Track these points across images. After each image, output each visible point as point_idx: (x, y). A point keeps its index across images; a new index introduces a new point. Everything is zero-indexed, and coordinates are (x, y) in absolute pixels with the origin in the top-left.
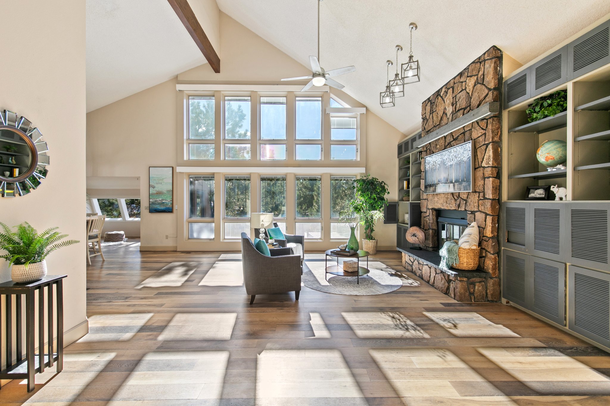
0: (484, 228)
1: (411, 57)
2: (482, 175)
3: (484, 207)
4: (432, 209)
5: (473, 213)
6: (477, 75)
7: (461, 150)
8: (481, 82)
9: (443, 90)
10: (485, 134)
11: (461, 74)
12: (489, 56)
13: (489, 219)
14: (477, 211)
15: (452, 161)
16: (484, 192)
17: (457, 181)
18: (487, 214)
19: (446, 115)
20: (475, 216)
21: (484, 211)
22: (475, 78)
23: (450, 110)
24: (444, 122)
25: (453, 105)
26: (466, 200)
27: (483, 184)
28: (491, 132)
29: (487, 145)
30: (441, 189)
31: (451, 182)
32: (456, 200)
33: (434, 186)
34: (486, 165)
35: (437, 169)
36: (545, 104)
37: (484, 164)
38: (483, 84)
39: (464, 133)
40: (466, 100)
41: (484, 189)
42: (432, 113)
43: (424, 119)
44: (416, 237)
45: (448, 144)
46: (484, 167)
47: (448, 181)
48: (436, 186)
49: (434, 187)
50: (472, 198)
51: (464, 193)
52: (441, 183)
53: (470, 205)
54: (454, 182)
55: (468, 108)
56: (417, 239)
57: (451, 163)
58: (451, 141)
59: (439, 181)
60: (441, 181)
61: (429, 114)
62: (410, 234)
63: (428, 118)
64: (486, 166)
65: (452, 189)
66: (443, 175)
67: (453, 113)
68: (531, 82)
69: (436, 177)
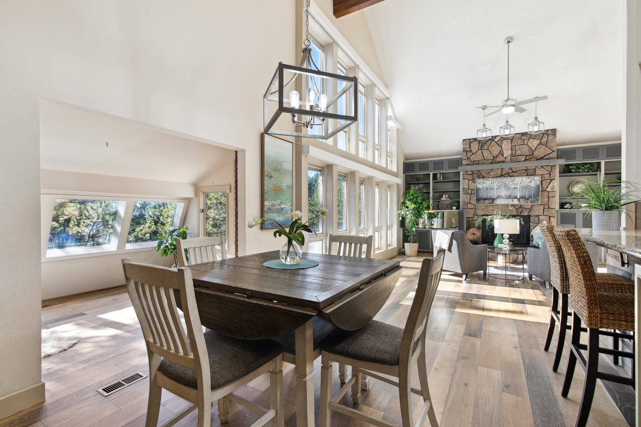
1: (536, 118)
2: (547, 195)
3: (550, 213)
4: (481, 215)
6: (541, 140)
7: (528, 180)
8: (545, 145)
9: (498, 138)
10: (550, 174)
11: (522, 134)
12: (552, 132)
13: (553, 219)
14: (541, 215)
15: (516, 185)
17: (522, 197)
18: (550, 217)
19: (503, 155)
20: (539, 218)
21: (549, 215)
22: (539, 141)
23: (507, 153)
24: (500, 158)
25: (512, 150)
26: (530, 209)
27: (548, 200)
29: (552, 180)
30: (500, 202)
31: (516, 198)
32: (516, 209)
33: (490, 200)
34: (551, 190)
35: (495, 189)
37: (548, 189)
38: (546, 146)
39: (526, 170)
40: (529, 151)
41: (548, 203)
42: (481, 150)
43: (467, 151)
44: (475, 234)
45: (506, 174)
46: (548, 192)
47: (510, 197)
48: (493, 200)
49: (491, 200)
50: (537, 208)
51: (528, 205)
52: (502, 198)
53: (534, 212)
54: (518, 197)
55: (531, 156)
56: (476, 237)
57: (515, 186)
58: (509, 172)
59: (497, 196)
60: (502, 197)
61: (477, 150)
62: (470, 233)
63: (474, 152)
65: (516, 202)
66: (504, 193)
67: (512, 155)
68: (579, 155)
69: (494, 194)
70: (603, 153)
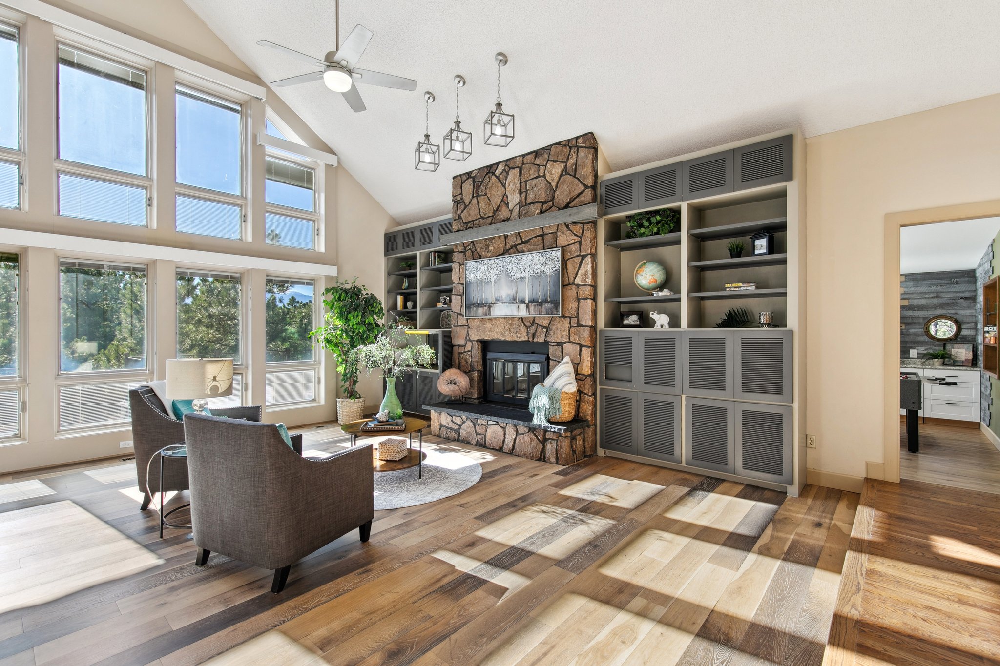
0: (578, 364)
1: (499, 105)
2: (576, 294)
3: (579, 337)
4: (477, 341)
5: (560, 344)
6: (566, 163)
7: (541, 259)
8: (573, 174)
9: (501, 167)
10: (580, 242)
11: (537, 153)
12: (584, 142)
13: (586, 353)
14: (566, 343)
15: (523, 272)
16: (577, 317)
17: (532, 301)
18: (581, 346)
19: (507, 205)
20: (562, 349)
21: (579, 342)
22: (563, 165)
23: (514, 199)
24: (503, 213)
25: (520, 193)
26: (547, 328)
27: (577, 306)
28: (589, 241)
29: (583, 257)
30: (499, 311)
31: (523, 302)
32: (527, 327)
33: (486, 306)
34: (582, 282)
35: (493, 282)
36: (653, 220)
37: (578, 281)
38: (574, 176)
39: (542, 236)
40: (546, 192)
41: (578, 313)
42: (477, 197)
43: (458, 202)
44: (455, 384)
45: (512, 248)
46: (578, 286)
47: (514, 300)
48: (490, 307)
49: (486, 308)
50: (559, 325)
51: (544, 318)
52: (502, 303)
53: (554, 334)
54: (527, 301)
55: (550, 204)
56: (457, 388)
57: (522, 275)
58: (517, 243)
59: (497, 299)
60: (502, 300)
61: (471, 197)
62: (445, 381)
63: (467, 202)
64: (581, 284)
65: (522, 311)
66: (505, 292)
67: (521, 204)
68: (638, 191)
69: (489, 294)
70: (682, 181)
